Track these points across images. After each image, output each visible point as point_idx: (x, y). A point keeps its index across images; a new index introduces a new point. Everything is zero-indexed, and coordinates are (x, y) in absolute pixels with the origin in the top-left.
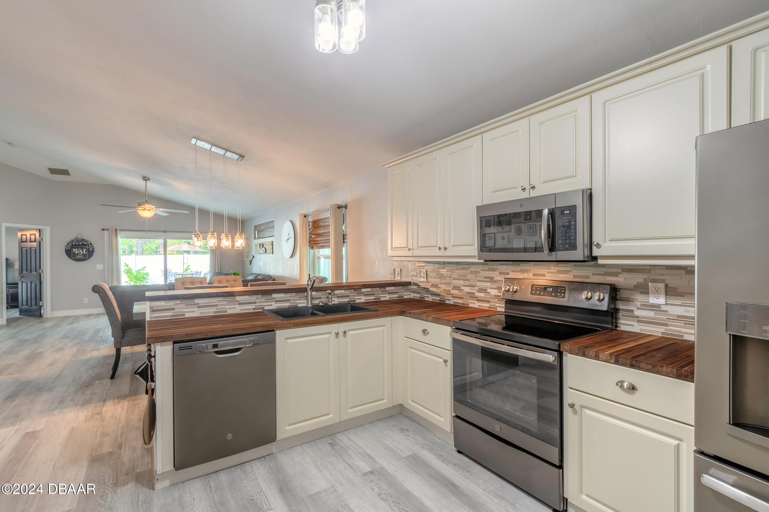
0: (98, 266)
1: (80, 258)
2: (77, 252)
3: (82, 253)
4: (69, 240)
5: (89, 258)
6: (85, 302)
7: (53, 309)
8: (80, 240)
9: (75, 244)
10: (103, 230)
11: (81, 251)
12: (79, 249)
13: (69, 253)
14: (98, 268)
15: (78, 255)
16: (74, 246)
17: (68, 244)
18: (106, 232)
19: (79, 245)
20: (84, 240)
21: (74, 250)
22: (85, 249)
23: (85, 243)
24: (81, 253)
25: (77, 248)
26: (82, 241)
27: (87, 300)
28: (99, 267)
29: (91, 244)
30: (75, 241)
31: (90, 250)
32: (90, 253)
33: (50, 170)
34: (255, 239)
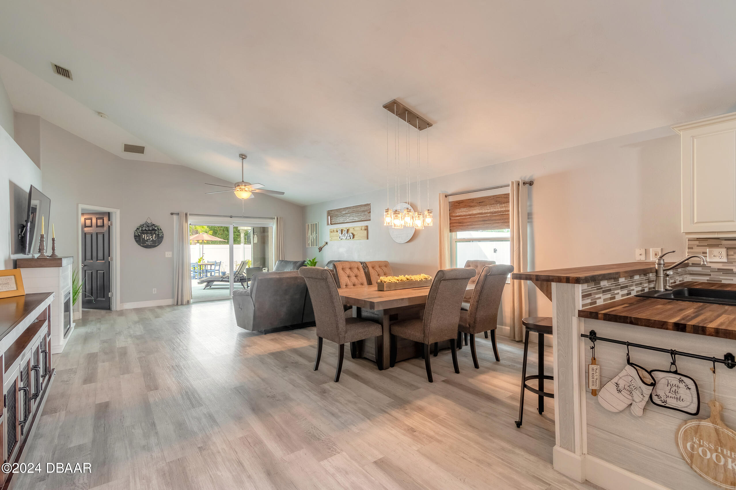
0: (166, 253)
1: (150, 245)
2: (146, 238)
3: (151, 239)
4: (139, 225)
5: (158, 245)
6: (153, 293)
7: (122, 302)
8: (150, 225)
9: (145, 229)
10: (172, 214)
11: (150, 237)
12: (149, 235)
13: (138, 239)
14: (166, 256)
15: (148, 242)
16: (143, 232)
17: (138, 229)
18: (175, 217)
19: (149, 230)
20: (154, 225)
21: (143, 236)
22: (154, 235)
23: (156, 228)
24: (150, 239)
25: (147, 233)
26: (152, 226)
27: (156, 291)
28: (168, 254)
29: (161, 229)
30: (145, 226)
31: (160, 236)
32: (159, 239)
33: (126, 146)
34: (328, 224)
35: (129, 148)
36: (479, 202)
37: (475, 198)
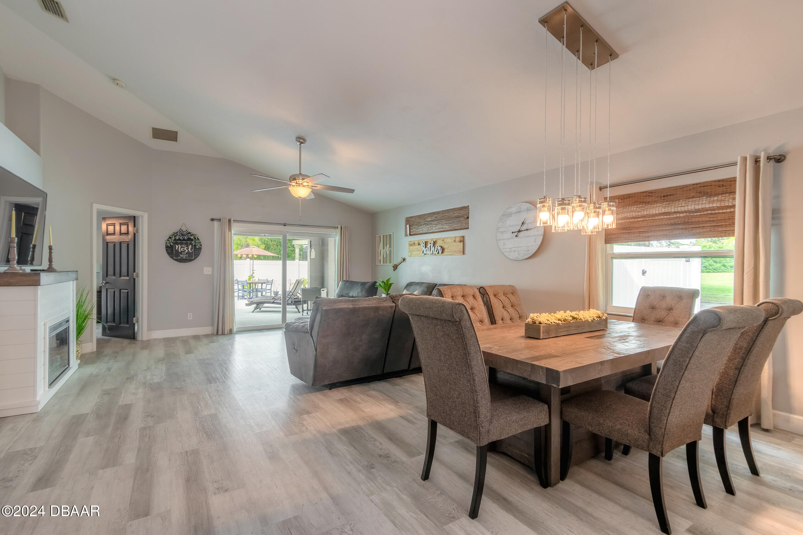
0: (205, 269)
1: (184, 258)
2: (181, 250)
3: (187, 251)
4: (171, 233)
5: (195, 259)
7: (149, 330)
8: (185, 233)
9: (179, 238)
10: (212, 220)
11: (185, 248)
12: (183, 246)
13: (171, 251)
14: (205, 273)
15: (182, 254)
16: (177, 242)
17: (170, 238)
18: (216, 223)
19: (184, 240)
20: (190, 233)
21: (177, 246)
22: (190, 246)
23: (192, 237)
24: (185, 250)
25: (181, 244)
26: (187, 234)
27: (191, 316)
28: (207, 271)
29: (198, 239)
30: (178, 234)
31: (197, 247)
32: (197, 251)
33: (154, 130)
34: (406, 235)
35: (159, 134)
36: (662, 195)
37: (656, 190)
